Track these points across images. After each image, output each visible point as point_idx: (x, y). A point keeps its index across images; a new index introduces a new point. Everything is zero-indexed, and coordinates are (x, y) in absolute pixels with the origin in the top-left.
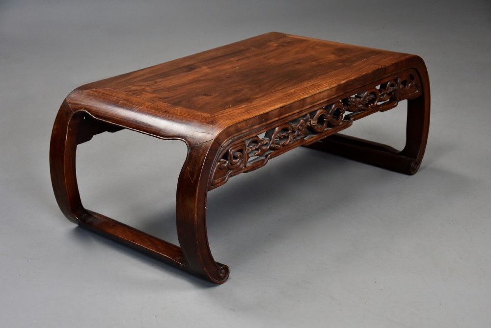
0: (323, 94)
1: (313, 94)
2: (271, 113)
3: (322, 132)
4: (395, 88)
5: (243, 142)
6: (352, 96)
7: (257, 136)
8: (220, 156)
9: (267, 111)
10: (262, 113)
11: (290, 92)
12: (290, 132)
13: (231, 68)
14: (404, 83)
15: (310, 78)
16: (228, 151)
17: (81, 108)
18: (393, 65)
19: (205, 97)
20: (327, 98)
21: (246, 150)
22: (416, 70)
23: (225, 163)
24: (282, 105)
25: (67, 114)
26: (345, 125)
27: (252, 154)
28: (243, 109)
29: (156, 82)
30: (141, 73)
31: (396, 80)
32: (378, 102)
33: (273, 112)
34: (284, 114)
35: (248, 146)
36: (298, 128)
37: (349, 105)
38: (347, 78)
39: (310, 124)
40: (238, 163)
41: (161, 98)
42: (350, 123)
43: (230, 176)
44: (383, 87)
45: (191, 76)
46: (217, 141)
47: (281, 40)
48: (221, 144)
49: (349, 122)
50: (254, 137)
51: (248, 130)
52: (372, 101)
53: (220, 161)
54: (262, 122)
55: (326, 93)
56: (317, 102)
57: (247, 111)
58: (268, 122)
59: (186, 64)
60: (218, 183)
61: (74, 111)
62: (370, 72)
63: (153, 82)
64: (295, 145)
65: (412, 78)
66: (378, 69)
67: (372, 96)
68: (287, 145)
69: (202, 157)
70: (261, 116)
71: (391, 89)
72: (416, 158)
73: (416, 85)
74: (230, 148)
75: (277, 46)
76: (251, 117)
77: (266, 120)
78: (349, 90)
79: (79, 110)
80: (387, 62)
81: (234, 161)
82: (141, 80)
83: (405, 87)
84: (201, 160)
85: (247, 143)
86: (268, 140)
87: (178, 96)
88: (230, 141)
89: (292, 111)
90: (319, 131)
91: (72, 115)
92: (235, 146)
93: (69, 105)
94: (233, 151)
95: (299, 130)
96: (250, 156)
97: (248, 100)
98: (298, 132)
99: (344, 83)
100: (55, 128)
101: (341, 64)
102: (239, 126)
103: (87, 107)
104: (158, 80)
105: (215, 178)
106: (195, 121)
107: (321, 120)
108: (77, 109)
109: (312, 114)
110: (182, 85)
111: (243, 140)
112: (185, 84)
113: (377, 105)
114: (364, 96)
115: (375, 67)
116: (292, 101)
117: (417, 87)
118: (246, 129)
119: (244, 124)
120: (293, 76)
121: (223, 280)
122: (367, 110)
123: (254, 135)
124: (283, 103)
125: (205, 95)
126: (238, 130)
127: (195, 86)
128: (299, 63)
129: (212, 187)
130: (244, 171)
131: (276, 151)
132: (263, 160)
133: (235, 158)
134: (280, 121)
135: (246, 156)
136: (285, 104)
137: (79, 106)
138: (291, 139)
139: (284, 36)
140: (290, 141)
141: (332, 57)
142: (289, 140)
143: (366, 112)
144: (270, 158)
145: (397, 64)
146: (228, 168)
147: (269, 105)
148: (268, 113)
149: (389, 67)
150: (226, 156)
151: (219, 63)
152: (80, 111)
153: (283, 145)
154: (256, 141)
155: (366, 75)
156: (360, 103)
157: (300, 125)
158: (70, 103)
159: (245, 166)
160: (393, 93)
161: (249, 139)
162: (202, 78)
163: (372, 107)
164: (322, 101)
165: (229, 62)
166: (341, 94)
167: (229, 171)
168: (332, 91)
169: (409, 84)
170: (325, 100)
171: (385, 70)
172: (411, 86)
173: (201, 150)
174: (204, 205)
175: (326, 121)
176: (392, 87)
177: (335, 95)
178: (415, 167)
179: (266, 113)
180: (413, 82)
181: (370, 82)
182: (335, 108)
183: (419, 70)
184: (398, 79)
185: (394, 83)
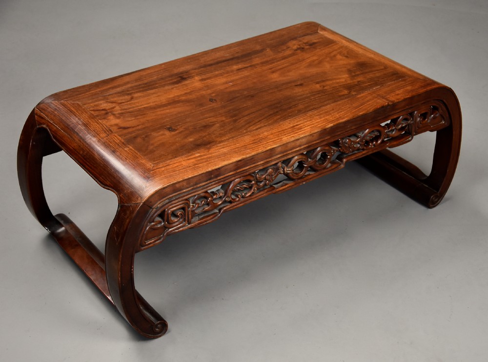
0: (300, 141)
1: (285, 143)
2: (224, 168)
3: (300, 178)
4: (409, 122)
5: (186, 200)
7: (204, 192)
8: (156, 214)
9: (217, 167)
10: (210, 169)
11: (261, 136)
12: (253, 182)
13: (224, 83)
14: (424, 116)
15: (299, 113)
16: (164, 210)
18: (405, 100)
19: (167, 133)
20: (306, 144)
21: (189, 208)
23: (160, 222)
24: (239, 159)
25: (33, 126)
26: (333, 167)
27: (200, 210)
30: (127, 79)
31: (411, 114)
32: (383, 139)
33: (227, 167)
35: (194, 203)
36: (265, 177)
37: (341, 147)
38: (338, 119)
39: (284, 171)
40: (179, 222)
41: (120, 128)
42: (342, 165)
43: (168, 234)
44: (394, 121)
45: (176, 92)
46: (147, 204)
48: (152, 206)
49: (340, 165)
51: (189, 189)
53: (152, 222)
54: (210, 179)
55: (304, 140)
56: (291, 150)
58: (219, 178)
60: (150, 244)
61: (39, 125)
62: (371, 111)
63: (129, 97)
64: (260, 195)
65: (435, 109)
66: (383, 107)
67: (376, 134)
68: (250, 196)
69: (128, 220)
70: (210, 173)
71: (404, 124)
72: (438, 191)
73: (441, 115)
74: (166, 208)
77: (216, 176)
78: (339, 133)
79: (42, 125)
81: (173, 219)
82: (119, 93)
83: (424, 119)
85: (192, 199)
86: (223, 193)
87: (140, 127)
88: (167, 201)
90: (295, 177)
91: (36, 128)
92: (174, 206)
93: (36, 116)
94: (172, 210)
95: (265, 179)
96: (196, 212)
98: (265, 181)
99: (331, 127)
102: (177, 186)
104: (136, 95)
105: (146, 238)
107: (301, 166)
109: (287, 162)
110: (155, 108)
111: (184, 198)
114: (362, 136)
115: (380, 104)
117: (443, 118)
118: (188, 188)
119: (185, 183)
120: (281, 109)
122: (366, 150)
123: (201, 192)
124: (243, 155)
125: (170, 129)
126: (176, 190)
127: (168, 111)
129: (143, 248)
130: (187, 228)
131: (233, 204)
132: (216, 214)
133: (176, 216)
134: (237, 174)
135: (190, 213)
136: (244, 157)
138: (254, 190)
139: (315, 29)
140: (253, 193)
142: (252, 191)
143: (365, 152)
144: (224, 212)
145: (411, 98)
146: (165, 228)
147: (224, 156)
148: (219, 169)
150: (162, 215)
151: (217, 73)
152: (43, 127)
153: (243, 197)
155: (364, 115)
157: (267, 175)
158: (36, 114)
160: (407, 127)
161: (195, 196)
162: (183, 98)
163: (374, 145)
165: (228, 72)
166: (326, 138)
167: (167, 229)
168: (313, 136)
169: (430, 116)
170: (303, 147)
171: (393, 107)
172: (434, 118)
173: (128, 212)
174: (131, 267)
175: (305, 167)
176: (406, 122)
177: (318, 140)
178: (436, 200)
179: (216, 169)
180: (437, 114)
181: (371, 121)
182: (319, 152)
183: (444, 100)
184: (414, 112)
185: (409, 117)
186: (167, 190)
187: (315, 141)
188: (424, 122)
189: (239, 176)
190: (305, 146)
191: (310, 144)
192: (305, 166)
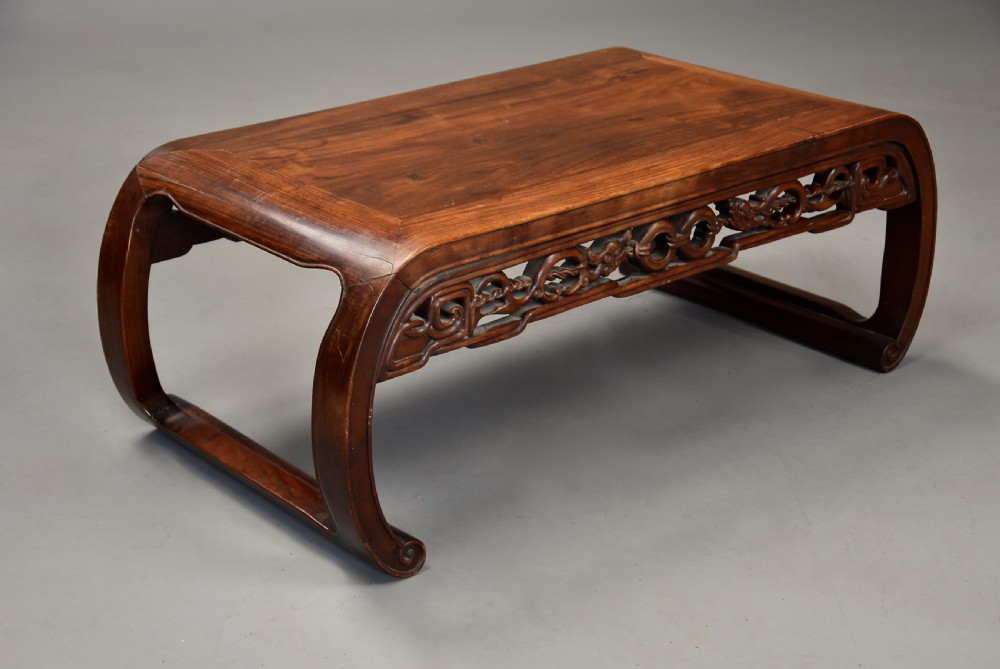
0: (665, 188)
1: (640, 188)
2: (534, 223)
3: (662, 270)
4: (847, 183)
5: (467, 282)
6: (740, 197)
7: (500, 272)
8: (411, 309)
9: (524, 220)
10: (511, 223)
11: (592, 180)
12: (582, 266)
13: (492, 121)
14: (871, 174)
15: (650, 152)
16: (429, 299)
17: (160, 188)
18: (841, 133)
19: (411, 182)
20: (674, 198)
21: (471, 300)
22: (903, 146)
23: (421, 324)
24: (562, 208)
25: (135, 198)
26: (719, 256)
27: (490, 309)
28: (475, 212)
29: (325, 143)
30: (305, 121)
31: (850, 167)
32: (804, 212)
33: (540, 223)
34: (567, 229)
35: (479, 292)
36: (603, 258)
37: (731, 216)
38: (727, 157)
39: (634, 251)
40: (453, 329)
41: (318, 178)
42: (733, 255)
43: (434, 353)
44: (820, 179)
45: (404, 133)
46: (402, 279)
47: (625, 66)
48: (411, 284)
49: (730, 253)
50: (495, 273)
51: (476, 258)
52: (791, 209)
53: (408, 321)
54: (512, 243)
55: (671, 189)
56: (648, 206)
57: (481, 219)
58: (526, 244)
59: (405, 107)
60: (402, 367)
61: (148, 193)
62: (785, 146)
63: (319, 142)
64: (594, 295)
65: (891, 163)
66: (805, 142)
67: (791, 199)
68: (575, 294)
69: (366, 310)
70: (511, 231)
71: (838, 186)
72: (896, 337)
73: (901, 178)
74: (433, 294)
75: (613, 78)
76: (483, 231)
77: (523, 239)
78: (731, 184)
79: (156, 192)
80: (829, 126)
81: (443, 321)
82: (296, 137)
83: (873, 181)
84: (364, 316)
85: (477, 285)
86: (529, 281)
87: (355, 176)
88: (434, 279)
89: (587, 223)
90: (654, 267)
91: (142, 200)
92: (446, 291)
93: (141, 179)
94: (442, 299)
95: (603, 262)
96: (482, 312)
97: (495, 193)
98: (603, 268)
99: (717, 169)
100: (110, 225)
101: (729, 125)
102: (455, 248)
103: (172, 186)
104: (330, 139)
105: (395, 356)
106: (366, 232)
107: (660, 244)
108: (154, 190)
109: (639, 232)
110: (374, 153)
111: (464, 278)
112: (384, 151)
113: (802, 219)
114: (768, 198)
115: (798, 137)
116: (585, 202)
117: (904, 184)
118: (473, 256)
119: (467, 245)
120: (614, 147)
122: (774, 229)
123: (492, 270)
124: (567, 203)
125: (413, 177)
126: (452, 258)
127: (399, 156)
128: (640, 119)
129: (390, 374)
130: (466, 343)
131: (547, 306)
132: (515, 324)
133: (447, 315)
134: (556, 242)
135: (473, 312)
136: (570, 206)
137: (157, 184)
138: (584, 282)
139: (636, 55)
140: (581, 287)
141: (716, 109)
142: (580, 283)
143: (772, 233)
144: (531, 320)
145: (852, 131)
146: (428, 337)
147: (532, 206)
148: (526, 224)
149: (831, 136)
150: (423, 310)
151: (473, 109)
152: (158, 195)
153: (564, 295)
154: (500, 282)
155: (773, 153)
156: (758, 212)
157: (607, 254)
158: (141, 176)
159: (470, 334)
160: (843, 194)
161: (483, 276)
162: (423, 140)
163: (788, 222)
164: (661, 205)
165: (493, 108)
166: (709, 191)
167: (432, 342)
168: (687, 183)
169: (883, 176)
170: (669, 203)
171: (822, 143)
172: (889, 182)
173: (365, 296)
174: (368, 411)
175: (672, 248)
176: (841, 182)
177: (695, 192)
178: (894, 356)
179: (521, 225)
180: (894, 173)
181: (785, 169)
182: (694, 220)
183: (908, 146)
184: (855, 163)
185: (846, 172)
186: (438, 254)
187: (691, 193)
188: (873, 186)
189: (555, 248)
190: (674, 201)
191: (682, 199)
192: (670, 244)
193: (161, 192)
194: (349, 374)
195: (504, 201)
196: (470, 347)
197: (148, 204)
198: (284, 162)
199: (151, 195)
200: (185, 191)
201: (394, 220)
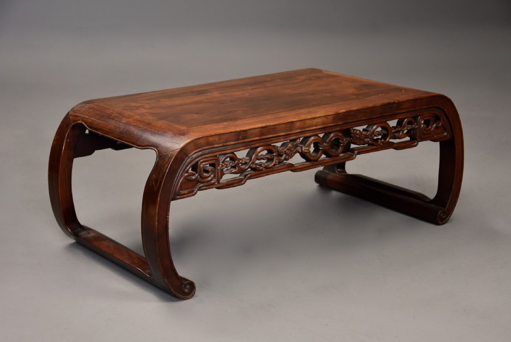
0: (316, 120)
1: (303, 119)
2: (250, 131)
3: (317, 160)
4: (414, 126)
5: (216, 156)
6: (357, 128)
7: (233, 153)
8: (188, 167)
9: (244, 129)
10: (238, 130)
11: (281, 115)
12: (275, 154)
13: (241, 94)
15: (313, 106)
16: (197, 163)
17: (79, 120)
18: (409, 101)
19: (195, 115)
20: (321, 125)
21: (219, 165)
22: (443, 110)
23: (193, 175)
24: (263, 125)
25: (67, 126)
26: (347, 157)
27: (229, 171)
28: (222, 126)
29: (159, 101)
31: (415, 118)
32: (390, 139)
33: (253, 131)
34: (267, 135)
35: (223, 162)
36: (285, 151)
37: (352, 137)
38: (349, 108)
39: (302, 150)
40: (210, 179)
41: (152, 113)
42: (354, 156)
43: (200, 189)
44: (400, 123)
45: (198, 98)
46: (184, 152)
47: (312, 75)
48: (189, 154)
49: (352, 156)
50: (230, 153)
51: (220, 145)
52: (384, 137)
53: (187, 172)
54: (238, 139)
55: (320, 120)
56: (308, 127)
57: (224, 128)
58: (246, 140)
59: (201, 89)
60: (184, 194)
61: (73, 122)
62: (379, 104)
63: (156, 101)
64: (281, 169)
65: (437, 119)
66: (389, 103)
67: (384, 132)
68: (270, 168)
69: (166, 165)
70: (238, 133)
71: (410, 127)
72: (445, 207)
73: (442, 125)
74: (200, 160)
75: (305, 79)
76: (225, 132)
77: (244, 138)
78: (350, 121)
79: (77, 122)
80: (402, 98)
81: (205, 174)
82: (147, 99)
83: (428, 127)
84: (166, 167)
85: (222, 159)
86: (248, 160)
88: (200, 153)
89: (277, 133)
90: (312, 158)
91: (71, 126)
92: (206, 159)
93: (71, 117)
94: (204, 164)
95: (286, 154)
96: (225, 173)
98: (286, 156)
99: (344, 113)
100: (56, 139)
101: (354, 97)
102: (210, 139)
103: (85, 119)
104: (162, 100)
105: (181, 189)
106: (170, 132)
108: (76, 121)
110: (181, 105)
111: (215, 154)
112: (186, 104)
113: (389, 142)
114: (372, 130)
115: (386, 101)
116: (276, 123)
117: (445, 129)
118: (219, 144)
119: (216, 138)
120: (295, 104)
121: (188, 297)
122: (375, 145)
123: (229, 151)
124: (266, 123)
125: (197, 113)
126: (208, 144)
128: (312, 94)
129: (178, 197)
130: (216, 186)
131: (257, 172)
132: (242, 180)
133: (207, 172)
134: (261, 141)
135: (219, 171)
136: (268, 124)
137: (78, 118)
138: (276, 162)
139: (320, 71)
140: (275, 165)
141: (351, 91)
142: (274, 163)
143: (374, 147)
144: (250, 178)
146: (197, 181)
147: (250, 124)
148: (246, 130)
149: (403, 102)
150: (194, 168)
151: (233, 90)
152: (78, 123)
153: (266, 167)
154: (233, 159)
155: (373, 107)
156: (366, 137)
157: (288, 149)
158: (71, 115)
159: (219, 182)
160: (412, 132)
161: (225, 154)
162: (206, 101)
163: (383, 143)
164: (315, 128)
165: (243, 90)
166: (340, 123)
167: (199, 184)
168: (328, 118)
169: (433, 124)
170: (318, 127)
171: (399, 105)
172: (436, 128)
173: (167, 159)
174: (167, 214)
175: (321, 150)
176: (411, 126)
177: (332, 123)
178: (444, 217)
179: (243, 131)
180: (439, 124)
181: (379, 116)
182: (333, 137)
183: (445, 110)
184: (418, 116)
185: (413, 120)
186: (202, 141)
187: (330, 123)
188: (428, 129)
189: (261, 144)
190: (321, 127)
191: (325, 126)
192: (321, 148)
193: (80, 122)
194: (158, 195)
195: (237, 122)
196: (218, 188)
197: (74, 128)
198: (138, 108)
199: (75, 123)
200: (90, 121)
201: (183, 128)
